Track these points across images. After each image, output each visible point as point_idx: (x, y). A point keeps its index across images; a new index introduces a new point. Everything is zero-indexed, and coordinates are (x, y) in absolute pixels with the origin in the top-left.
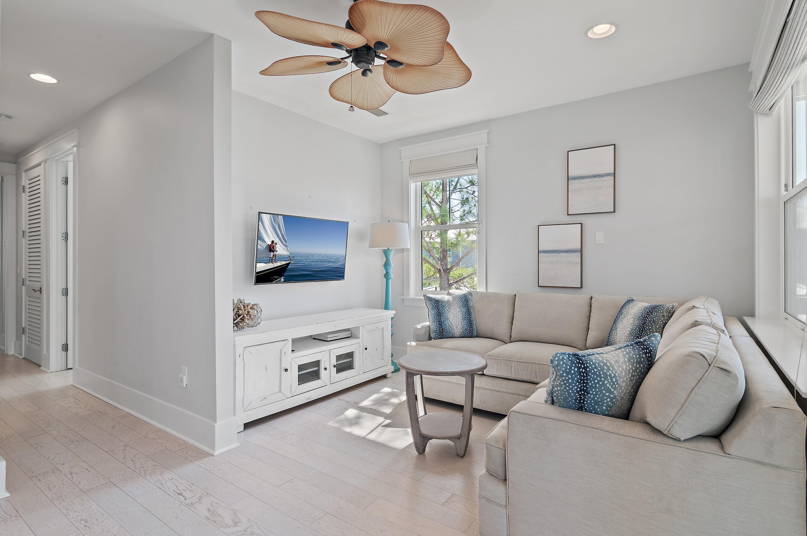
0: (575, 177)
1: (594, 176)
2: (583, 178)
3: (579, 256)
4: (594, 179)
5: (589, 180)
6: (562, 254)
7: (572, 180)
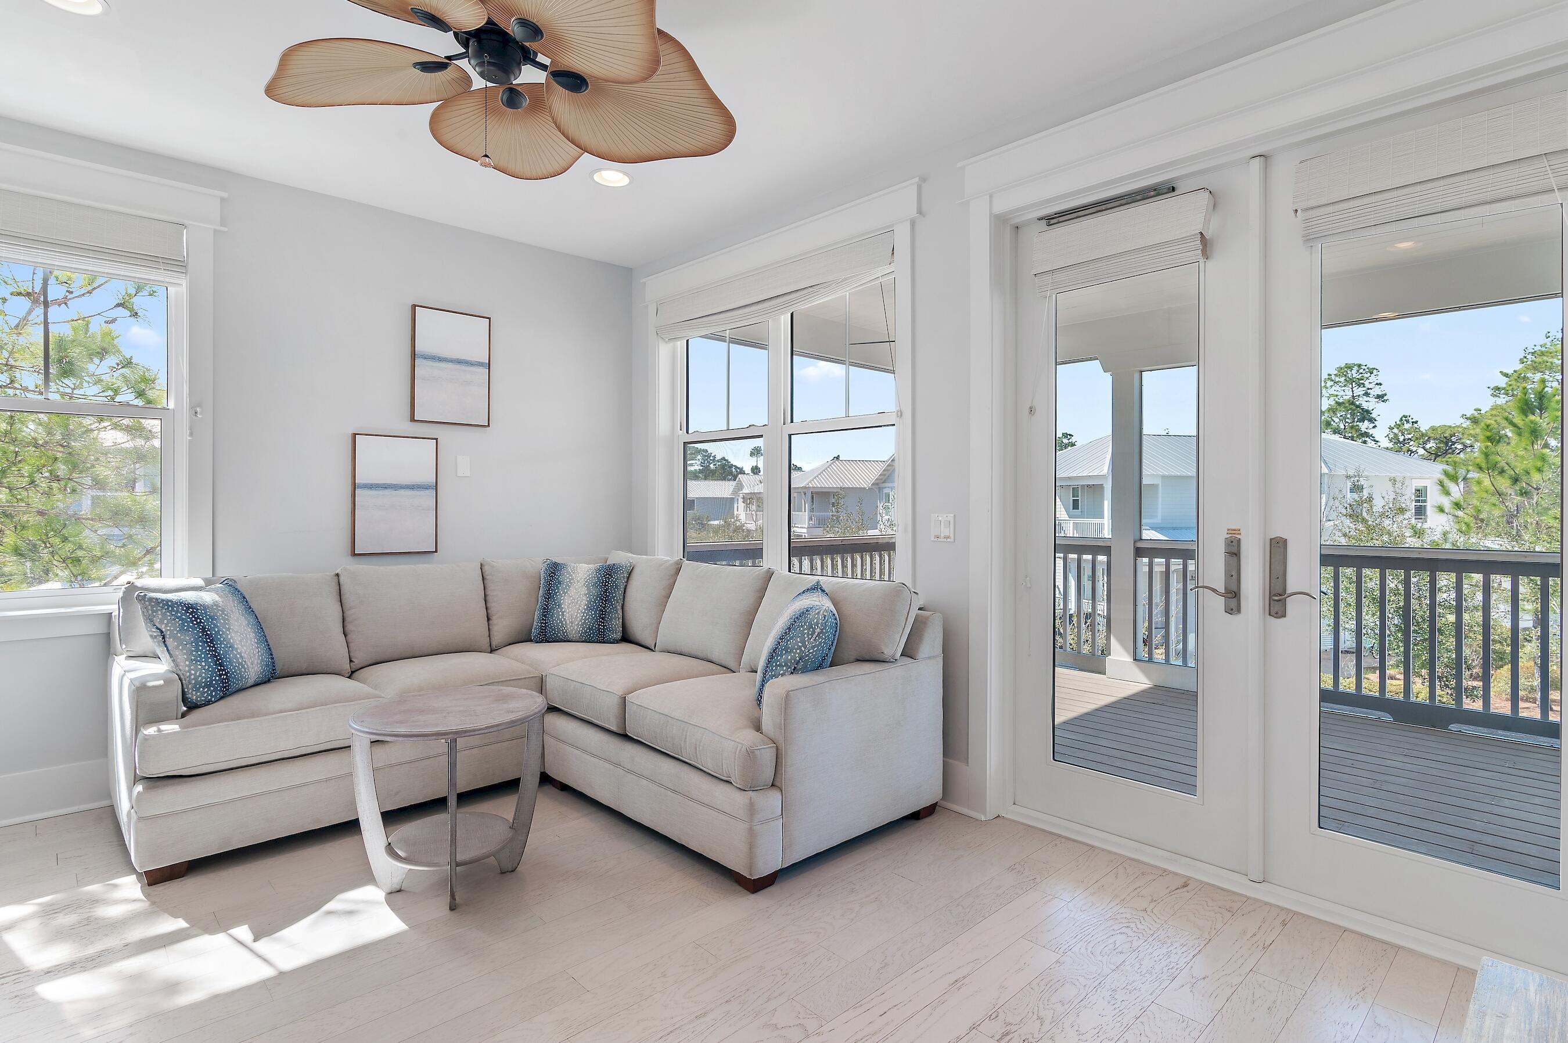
0: (427, 355)
1: (459, 362)
2: (441, 359)
3: (433, 496)
4: (458, 366)
5: (450, 365)
6: (402, 492)
7: (422, 360)
